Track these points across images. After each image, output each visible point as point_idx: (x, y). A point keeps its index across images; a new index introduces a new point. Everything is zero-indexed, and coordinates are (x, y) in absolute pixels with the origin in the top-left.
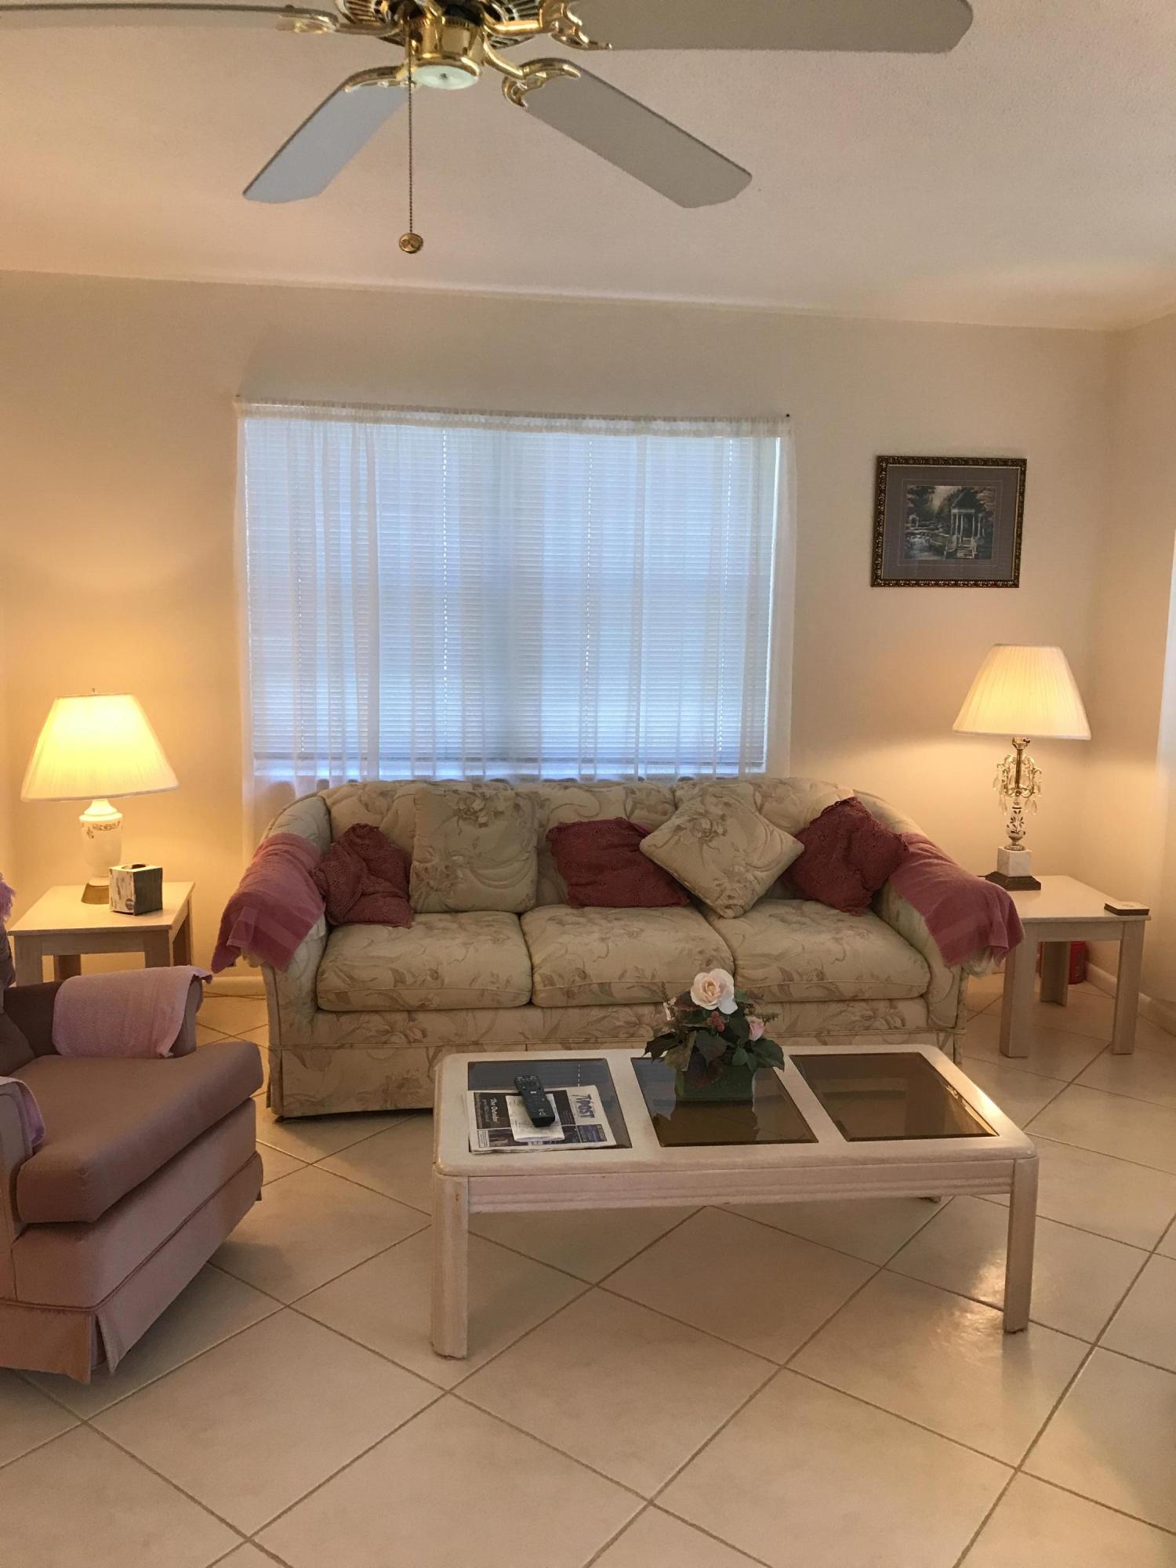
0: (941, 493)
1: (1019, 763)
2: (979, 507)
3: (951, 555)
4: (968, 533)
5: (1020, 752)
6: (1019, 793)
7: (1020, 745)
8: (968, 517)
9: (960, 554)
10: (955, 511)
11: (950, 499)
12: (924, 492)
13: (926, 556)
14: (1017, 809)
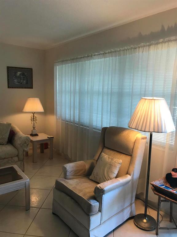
0: (19, 73)
1: (34, 116)
2: (25, 76)
3: (21, 83)
4: (24, 80)
5: (34, 115)
6: (34, 121)
7: (34, 113)
8: (24, 77)
9: (23, 83)
10: (21, 76)
11: (20, 74)
12: (16, 73)
13: (17, 83)
14: (34, 124)
